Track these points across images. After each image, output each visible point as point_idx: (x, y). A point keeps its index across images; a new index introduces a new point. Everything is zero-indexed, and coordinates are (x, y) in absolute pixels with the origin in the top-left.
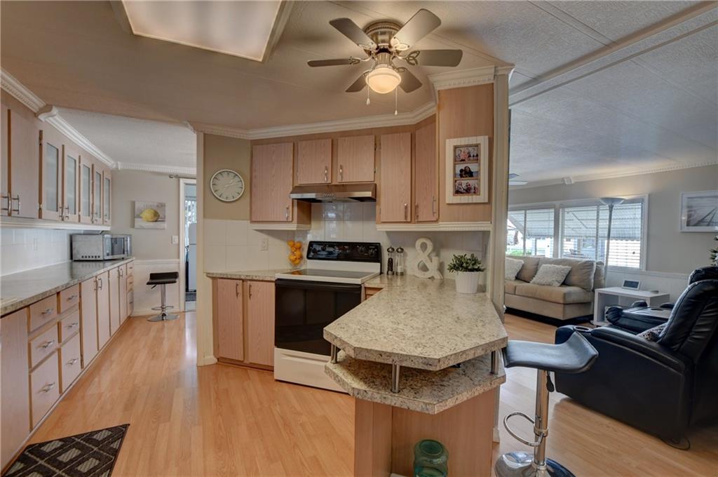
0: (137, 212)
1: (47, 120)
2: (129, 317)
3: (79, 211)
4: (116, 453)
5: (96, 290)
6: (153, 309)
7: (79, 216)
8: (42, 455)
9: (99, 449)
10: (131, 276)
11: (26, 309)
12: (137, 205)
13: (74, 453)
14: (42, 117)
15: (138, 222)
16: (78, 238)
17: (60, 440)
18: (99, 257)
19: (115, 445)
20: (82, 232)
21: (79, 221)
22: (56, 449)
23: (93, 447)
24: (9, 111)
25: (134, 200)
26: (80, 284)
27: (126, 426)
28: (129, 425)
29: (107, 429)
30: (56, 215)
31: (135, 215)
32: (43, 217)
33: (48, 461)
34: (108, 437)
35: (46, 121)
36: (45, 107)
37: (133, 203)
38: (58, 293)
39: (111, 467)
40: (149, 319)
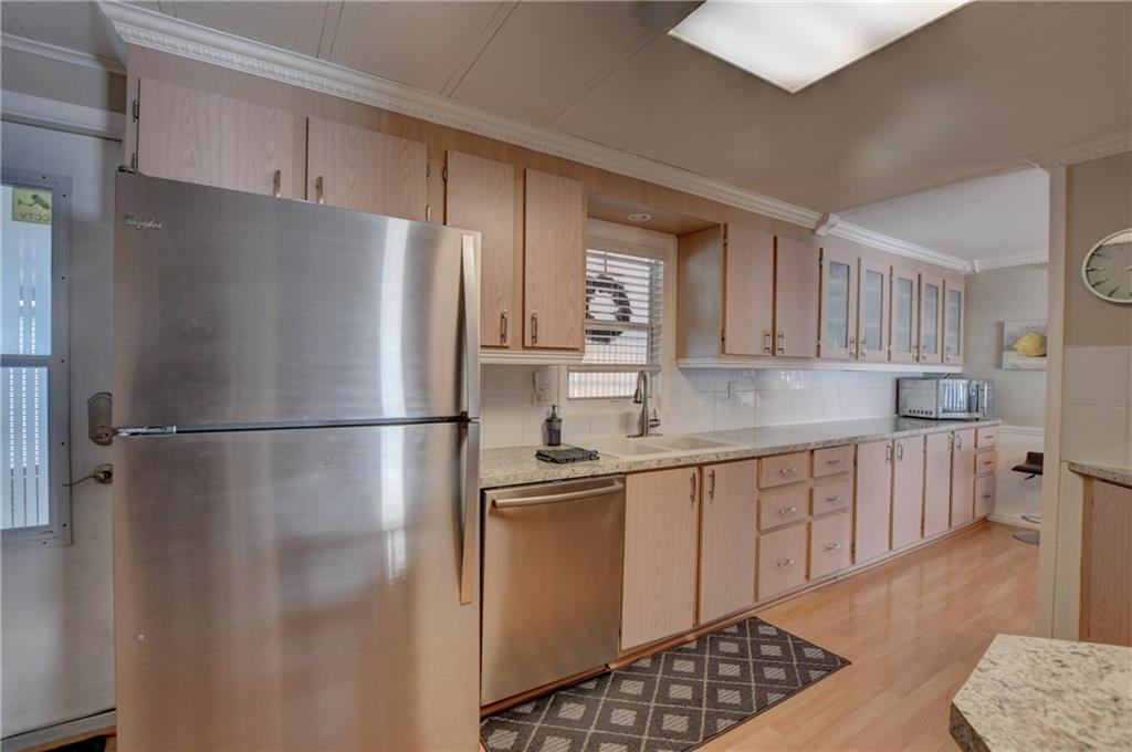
0: (1006, 341)
1: (829, 232)
2: (985, 520)
3: (890, 344)
4: (808, 683)
5: (892, 460)
6: (1024, 518)
7: (889, 352)
8: (754, 633)
9: (798, 666)
10: (991, 449)
11: (756, 461)
12: (1008, 329)
13: (775, 651)
14: (821, 232)
15: (1009, 359)
16: (906, 384)
17: (778, 630)
18: (931, 413)
19: (814, 674)
20: (921, 376)
21: (889, 359)
22: (767, 636)
23: (795, 659)
24: (775, 239)
25: (1002, 320)
26: (856, 446)
27: (845, 662)
28: (850, 663)
29: (823, 650)
30: (844, 352)
31: (1003, 345)
32: (822, 355)
33: (752, 643)
34: (818, 661)
35: (829, 235)
36: (822, 217)
37: (1001, 326)
38: (812, 451)
39: (790, 694)
40: (1016, 534)
